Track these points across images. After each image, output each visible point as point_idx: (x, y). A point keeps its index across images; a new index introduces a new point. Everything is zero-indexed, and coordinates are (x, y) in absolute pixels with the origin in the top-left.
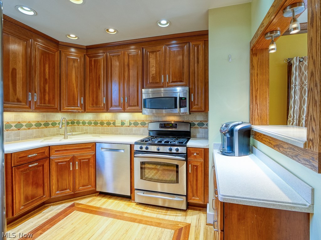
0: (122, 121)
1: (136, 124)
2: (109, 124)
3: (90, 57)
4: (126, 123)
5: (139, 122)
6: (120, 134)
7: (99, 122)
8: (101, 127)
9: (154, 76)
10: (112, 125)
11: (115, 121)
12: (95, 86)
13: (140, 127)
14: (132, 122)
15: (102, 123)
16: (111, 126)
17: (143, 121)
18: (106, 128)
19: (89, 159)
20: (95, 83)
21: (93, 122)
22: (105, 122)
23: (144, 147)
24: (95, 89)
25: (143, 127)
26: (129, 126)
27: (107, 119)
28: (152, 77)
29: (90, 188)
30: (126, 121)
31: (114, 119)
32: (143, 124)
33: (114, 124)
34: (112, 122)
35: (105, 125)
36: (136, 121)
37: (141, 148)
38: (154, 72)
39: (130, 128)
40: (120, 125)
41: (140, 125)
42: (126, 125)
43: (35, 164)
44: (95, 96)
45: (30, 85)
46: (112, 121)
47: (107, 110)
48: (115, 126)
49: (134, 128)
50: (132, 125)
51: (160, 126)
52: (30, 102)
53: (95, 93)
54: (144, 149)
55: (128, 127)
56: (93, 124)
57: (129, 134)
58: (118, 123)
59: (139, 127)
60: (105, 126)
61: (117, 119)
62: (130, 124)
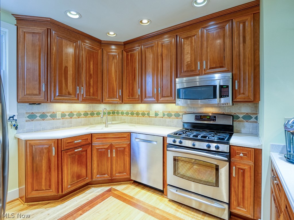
0: (155, 112)
1: (169, 115)
2: (143, 114)
3: (127, 52)
4: (159, 113)
5: (173, 114)
6: (154, 124)
7: (135, 113)
8: (136, 118)
9: (189, 63)
10: (146, 115)
11: (149, 112)
12: (131, 79)
13: (175, 118)
14: (166, 113)
15: (138, 114)
16: (146, 117)
17: (177, 112)
18: (141, 118)
19: (125, 148)
20: (131, 76)
21: (130, 112)
22: (140, 113)
23: (178, 140)
24: (131, 82)
25: (177, 118)
26: (162, 117)
27: (142, 110)
28: (186, 65)
29: (125, 175)
30: (160, 112)
31: (148, 110)
32: (177, 115)
33: (148, 114)
34: (146, 113)
35: (140, 115)
36: (169, 112)
37: (174, 141)
38: (189, 60)
39: (163, 119)
40: (154, 116)
41: (173, 116)
42: (160, 116)
43: (80, 149)
44: (131, 88)
45: (78, 80)
46: (146, 111)
47: (142, 102)
48: (149, 117)
49: (168, 120)
50: (166, 116)
51: (195, 118)
52: (78, 94)
53: (131, 85)
54: (177, 143)
55: (162, 118)
56: (130, 115)
57: (163, 125)
58: (152, 114)
59: (173, 118)
60: (140, 117)
61: (151, 110)
62: (164, 115)
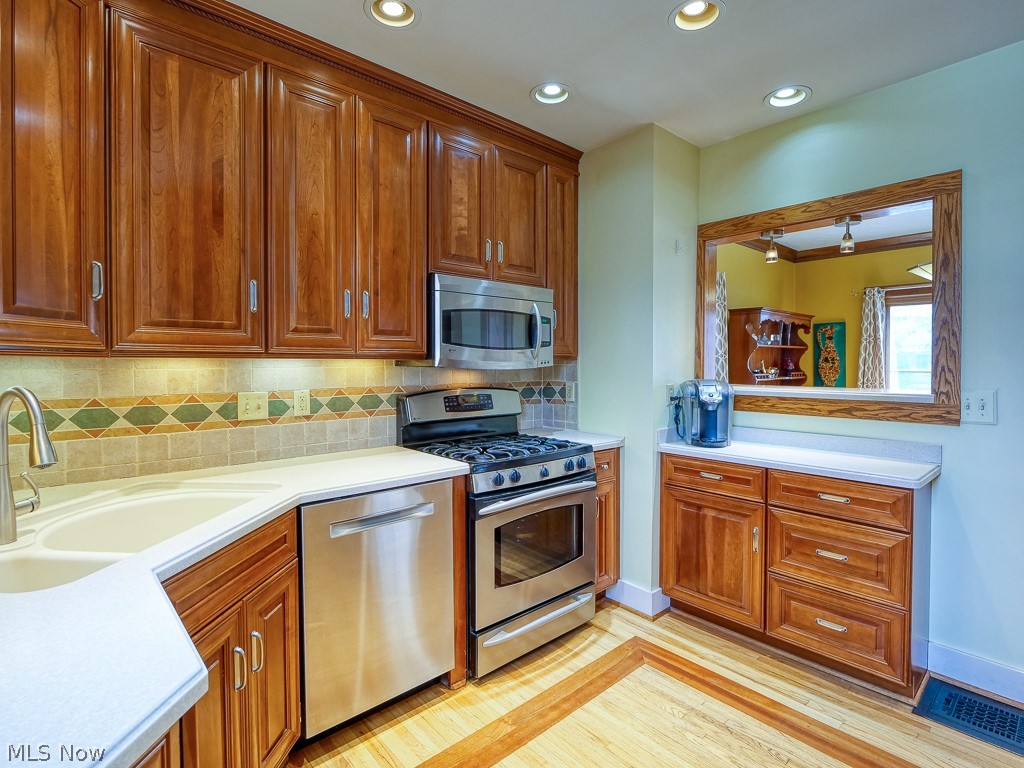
0: (273, 395)
1: (339, 405)
2: (193, 415)
4: (296, 403)
5: (355, 398)
6: (263, 456)
7: (121, 410)
8: (136, 439)
9: (464, 235)
10: (215, 418)
11: (235, 398)
13: (362, 415)
14: (324, 400)
16: (212, 426)
17: (370, 391)
18: (173, 438)
25: (371, 414)
26: (308, 418)
27: (184, 390)
30: (297, 394)
31: (226, 389)
32: (370, 403)
33: (229, 412)
34: (213, 406)
35: (171, 421)
36: (340, 393)
37: (499, 481)
38: (463, 222)
39: (313, 422)
40: (264, 414)
41: (357, 409)
42: (297, 412)
46: (214, 398)
48: (237, 423)
49: (333, 424)
50: (325, 410)
51: (446, 407)
55: (304, 423)
57: (311, 451)
58: (252, 406)
59: (354, 416)
60: (170, 429)
61: (247, 389)
62: (315, 406)
